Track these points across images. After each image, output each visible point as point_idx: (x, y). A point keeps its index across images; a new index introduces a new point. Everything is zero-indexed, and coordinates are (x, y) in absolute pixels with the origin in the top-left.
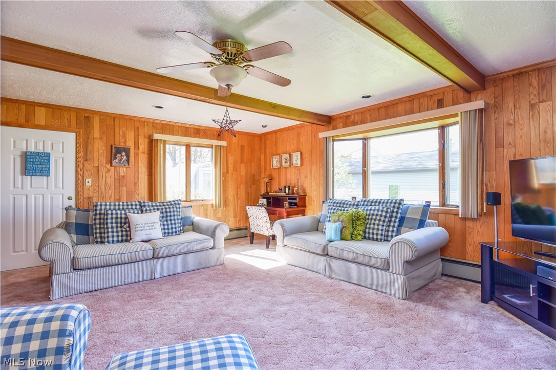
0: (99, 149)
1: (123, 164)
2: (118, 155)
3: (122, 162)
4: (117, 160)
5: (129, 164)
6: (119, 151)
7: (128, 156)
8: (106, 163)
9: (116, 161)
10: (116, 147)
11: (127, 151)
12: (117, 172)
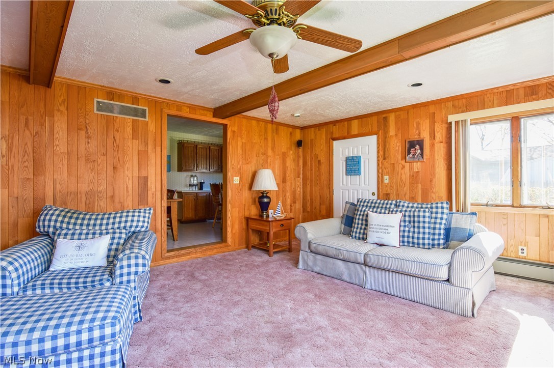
0: (396, 146)
1: (417, 159)
2: (412, 149)
3: (416, 156)
4: (411, 155)
5: (423, 158)
6: (412, 145)
7: (422, 149)
8: (402, 160)
9: (410, 157)
10: (410, 141)
11: (421, 143)
12: (411, 168)
